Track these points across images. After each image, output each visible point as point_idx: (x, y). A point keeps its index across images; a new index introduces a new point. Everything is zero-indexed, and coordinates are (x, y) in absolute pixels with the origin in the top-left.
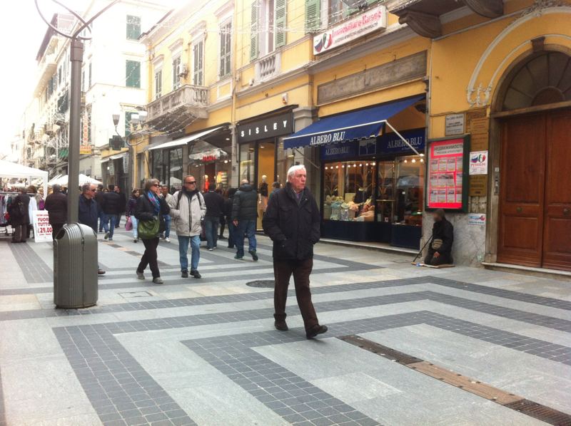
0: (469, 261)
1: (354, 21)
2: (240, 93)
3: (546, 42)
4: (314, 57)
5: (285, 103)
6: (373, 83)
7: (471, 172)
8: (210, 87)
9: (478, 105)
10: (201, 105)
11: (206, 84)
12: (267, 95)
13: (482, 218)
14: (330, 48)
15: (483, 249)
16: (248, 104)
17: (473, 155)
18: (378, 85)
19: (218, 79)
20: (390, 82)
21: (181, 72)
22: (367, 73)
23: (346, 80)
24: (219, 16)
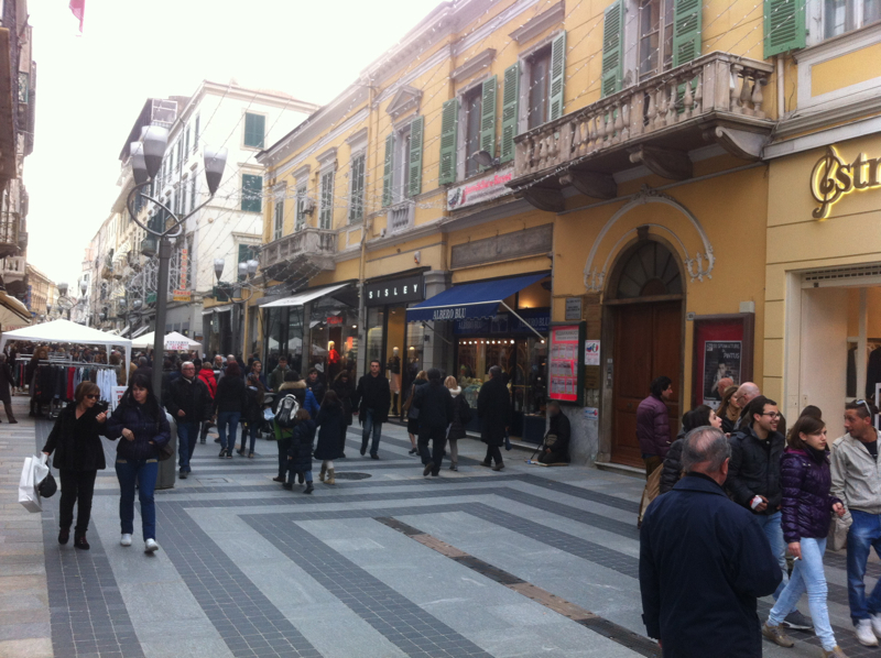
0: (584, 460)
1: (486, 179)
2: (370, 244)
3: (650, 231)
4: (449, 214)
5: (418, 263)
6: (505, 251)
7: (587, 363)
8: (338, 230)
9: (593, 291)
10: (326, 254)
11: (333, 227)
12: (399, 251)
13: (595, 413)
14: (463, 205)
15: (596, 447)
16: (379, 259)
17: (589, 344)
18: (509, 255)
19: (348, 223)
20: (520, 253)
21: (305, 208)
22: (499, 239)
23: (480, 244)
24: (351, 145)
